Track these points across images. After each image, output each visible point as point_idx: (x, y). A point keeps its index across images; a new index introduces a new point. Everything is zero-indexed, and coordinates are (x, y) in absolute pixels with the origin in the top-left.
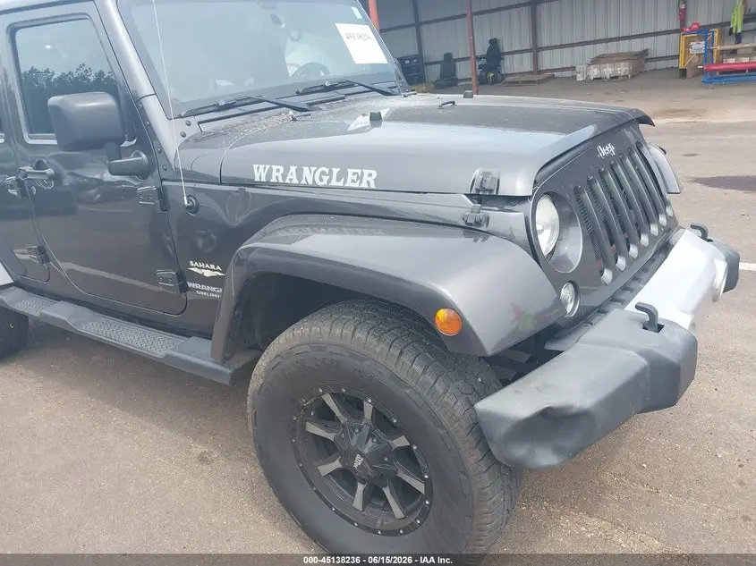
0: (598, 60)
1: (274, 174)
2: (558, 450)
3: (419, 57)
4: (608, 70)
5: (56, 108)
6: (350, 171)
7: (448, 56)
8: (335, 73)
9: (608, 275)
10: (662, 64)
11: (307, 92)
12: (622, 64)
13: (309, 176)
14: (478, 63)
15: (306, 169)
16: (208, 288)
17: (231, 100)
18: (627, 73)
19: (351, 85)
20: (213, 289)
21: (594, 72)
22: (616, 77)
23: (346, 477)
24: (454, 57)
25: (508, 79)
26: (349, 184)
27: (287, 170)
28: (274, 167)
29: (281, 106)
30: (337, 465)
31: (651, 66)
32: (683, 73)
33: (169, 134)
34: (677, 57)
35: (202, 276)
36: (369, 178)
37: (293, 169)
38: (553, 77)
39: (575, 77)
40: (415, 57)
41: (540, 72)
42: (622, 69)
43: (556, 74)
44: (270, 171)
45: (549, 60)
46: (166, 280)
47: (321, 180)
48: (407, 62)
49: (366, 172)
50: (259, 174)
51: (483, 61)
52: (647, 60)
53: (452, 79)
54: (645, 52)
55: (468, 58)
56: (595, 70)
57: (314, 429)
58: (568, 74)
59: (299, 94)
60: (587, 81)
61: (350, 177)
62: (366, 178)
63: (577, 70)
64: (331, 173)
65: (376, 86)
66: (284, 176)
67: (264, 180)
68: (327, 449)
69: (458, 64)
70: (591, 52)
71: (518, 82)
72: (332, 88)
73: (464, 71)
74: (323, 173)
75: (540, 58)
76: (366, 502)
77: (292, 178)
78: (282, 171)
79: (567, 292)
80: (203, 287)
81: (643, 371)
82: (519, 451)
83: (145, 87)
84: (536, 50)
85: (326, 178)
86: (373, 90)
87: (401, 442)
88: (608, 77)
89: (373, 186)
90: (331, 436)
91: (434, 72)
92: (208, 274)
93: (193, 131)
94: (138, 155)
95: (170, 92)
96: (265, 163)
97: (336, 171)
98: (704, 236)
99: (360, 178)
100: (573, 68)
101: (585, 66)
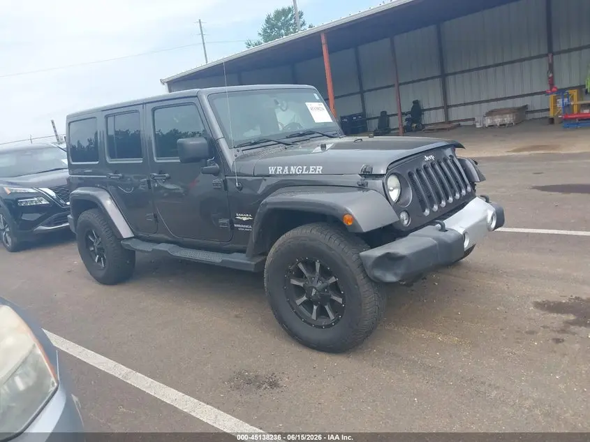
0: (491, 113)
1: (278, 170)
2: (396, 274)
3: (363, 114)
4: (498, 120)
5: (181, 144)
6: (311, 167)
7: (384, 113)
8: (305, 127)
9: (427, 212)
10: (537, 115)
11: (291, 136)
12: (508, 115)
13: (293, 170)
14: (405, 118)
15: (292, 167)
16: (244, 226)
17: (256, 140)
18: (512, 121)
19: (313, 133)
20: (247, 227)
21: (488, 122)
22: (504, 125)
23: (309, 304)
24: (388, 114)
25: (426, 128)
26: (311, 172)
27: (284, 168)
28: (278, 168)
29: (279, 143)
30: (305, 298)
31: (530, 116)
32: (552, 121)
33: (230, 155)
34: (548, 110)
35: (242, 220)
36: (319, 169)
37: (286, 168)
38: (459, 125)
39: (475, 125)
40: (360, 115)
41: (450, 122)
42: (508, 119)
43: (462, 123)
44: (276, 169)
45: (456, 114)
46: (223, 224)
47: (299, 171)
48: (354, 118)
49: (318, 167)
50: (272, 170)
51: (409, 116)
52: (528, 112)
53: (387, 129)
54: (525, 107)
55: (396, 115)
56: (489, 120)
57: (294, 282)
58: (470, 123)
59: (287, 138)
60: (484, 128)
61: (311, 169)
62: (318, 170)
63: (476, 119)
64: (303, 168)
65: (326, 133)
66: (282, 171)
67: (273, 173)
68: (300, 291)
69: (391, 118)
70: (486, 108)
71: (433, 130)
72: (303, 135)
73: (394, 123)
74: (299, 169)
75: (450, 113)
76: (318, 315)
77: (286, 171)
78: (281, 168)
79: (403, 216)
80: (242, 226)
81: (435, 245)
82: (378, 273)
83: (219, 134)
84: (446, 107)
85: (300, 171)
86: (324, 135)
87: (333, 280)
88: (498, 125)
89: (320, 173)
90: (301, 284)
91: (374, 124)
92: (245, 219)
93: (239, 154)
94: (214, 165)
95: (231, 137)
96: (274, 166)
97: (305, 167)
98: (487, 201)
99: (315, 170)
100: (474, 119)
101: (482, 118)
